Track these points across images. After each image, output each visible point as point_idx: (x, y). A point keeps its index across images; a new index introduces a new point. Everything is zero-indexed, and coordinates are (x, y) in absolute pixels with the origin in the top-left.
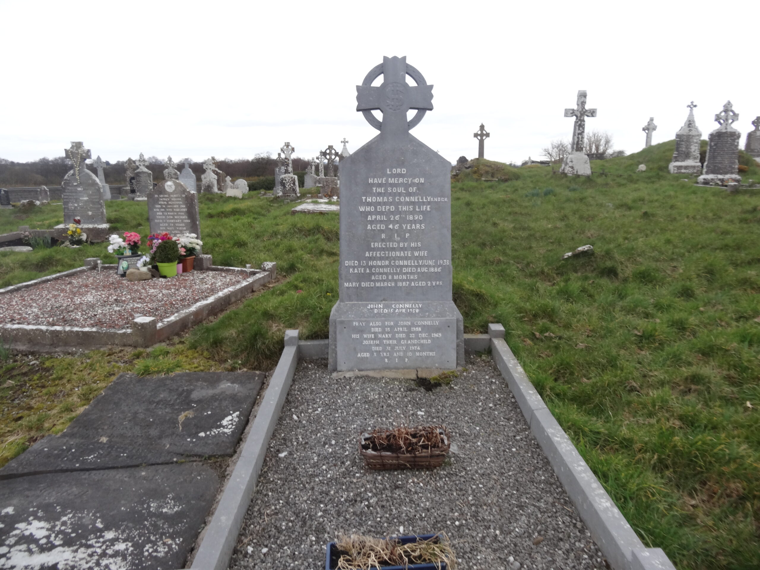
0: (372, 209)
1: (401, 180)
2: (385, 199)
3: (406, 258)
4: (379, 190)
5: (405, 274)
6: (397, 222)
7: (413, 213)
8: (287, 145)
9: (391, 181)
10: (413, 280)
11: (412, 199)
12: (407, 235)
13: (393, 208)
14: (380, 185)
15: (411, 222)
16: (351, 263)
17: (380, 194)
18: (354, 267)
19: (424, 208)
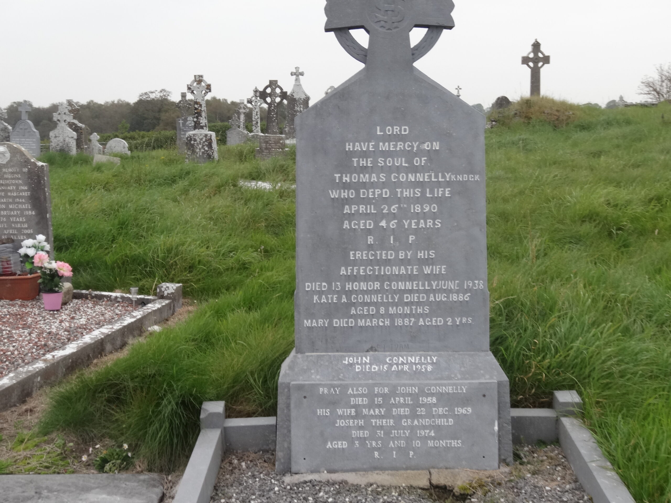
0: (352, 194)
1: (400, 146)
2: (374, 178)
3: (410, 278)
4: (363, 162)
5: (407, 304)
6: (394, 216)
7: (421, 200)
8: (199, 80)
9: (384, 147)
10: (421, 315)
11: (420, 177)
12: (411, 238)
13: (386, 193)
14: (365, 154)
15: (417, 216)
16: (315, 286)
17: (364, 169)
18: (320, 293)
19: (439, 192)
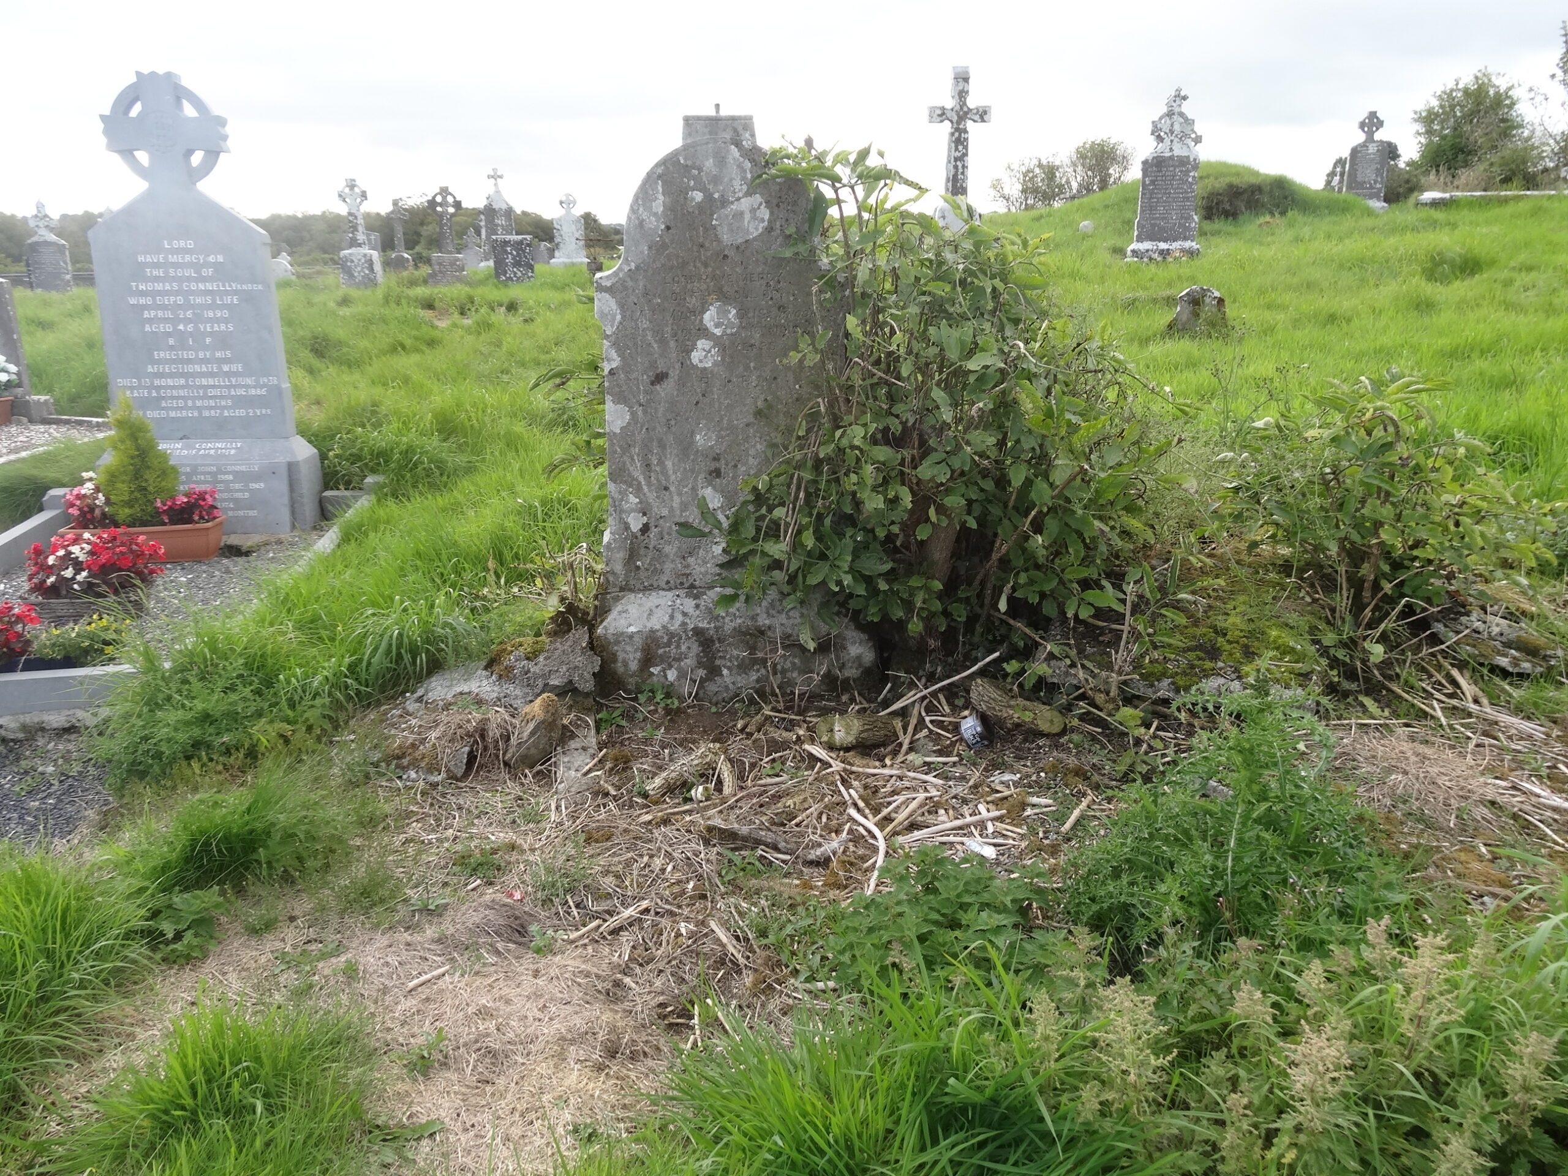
0: (149, 301)
1: (187, 258)
2: (168, 287)
3: (212, 375)
4: (155, 273)
5: (211, 397)
6: (190, 321)
7: (213, 306)
8: (351, 184)
9: (172, 259)
10: (225, 407)
11: (209, 286)
12: (208, 340)
13: (180, 300)
14: (156, 265)
15: (211, 321)
16: (126, 382)
17: (157, 279)
18: (132, 388)
19: (228, 300)
